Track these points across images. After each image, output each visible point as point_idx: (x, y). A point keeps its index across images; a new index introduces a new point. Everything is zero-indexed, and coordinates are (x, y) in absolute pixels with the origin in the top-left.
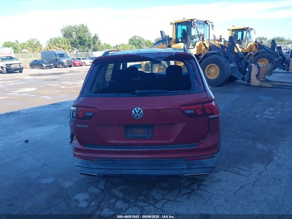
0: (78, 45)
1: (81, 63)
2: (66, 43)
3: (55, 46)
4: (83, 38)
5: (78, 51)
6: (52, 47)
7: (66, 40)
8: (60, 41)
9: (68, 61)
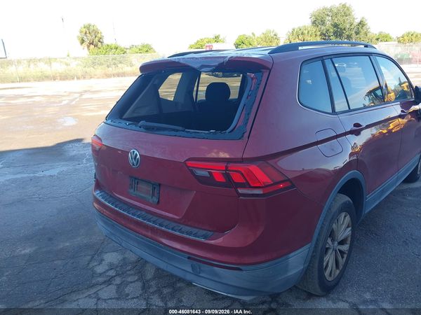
2: (314, 34)
3: (297, 40)
4: (340, 26)
6: (292, 41)
8: (306, 32)
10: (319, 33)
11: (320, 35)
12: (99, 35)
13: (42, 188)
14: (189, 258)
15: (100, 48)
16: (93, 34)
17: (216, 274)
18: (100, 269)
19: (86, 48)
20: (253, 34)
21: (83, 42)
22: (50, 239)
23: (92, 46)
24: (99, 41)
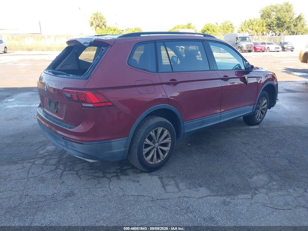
0: (275, 27)
1: (263, 49)
2: (261, 24)
3: (248, 29)
4: (282, 20)
5: (274, 34)
6: (244, 29)
7: (262, 21)
8: (255, 23)
9: (248, 45)
10: (265, 24)
11: (266, 26)
12: (103, 21)
13: (31, 113)
14: (63, 138)
15: (103, 30)
16: (99, 19)
17: (74, 146)
18: (41, 152)
19: (94, 29)
20: (217, 23)
21: (92, 24)
22: (23, 137)
23: (98, 28)
24: (103, 24)
